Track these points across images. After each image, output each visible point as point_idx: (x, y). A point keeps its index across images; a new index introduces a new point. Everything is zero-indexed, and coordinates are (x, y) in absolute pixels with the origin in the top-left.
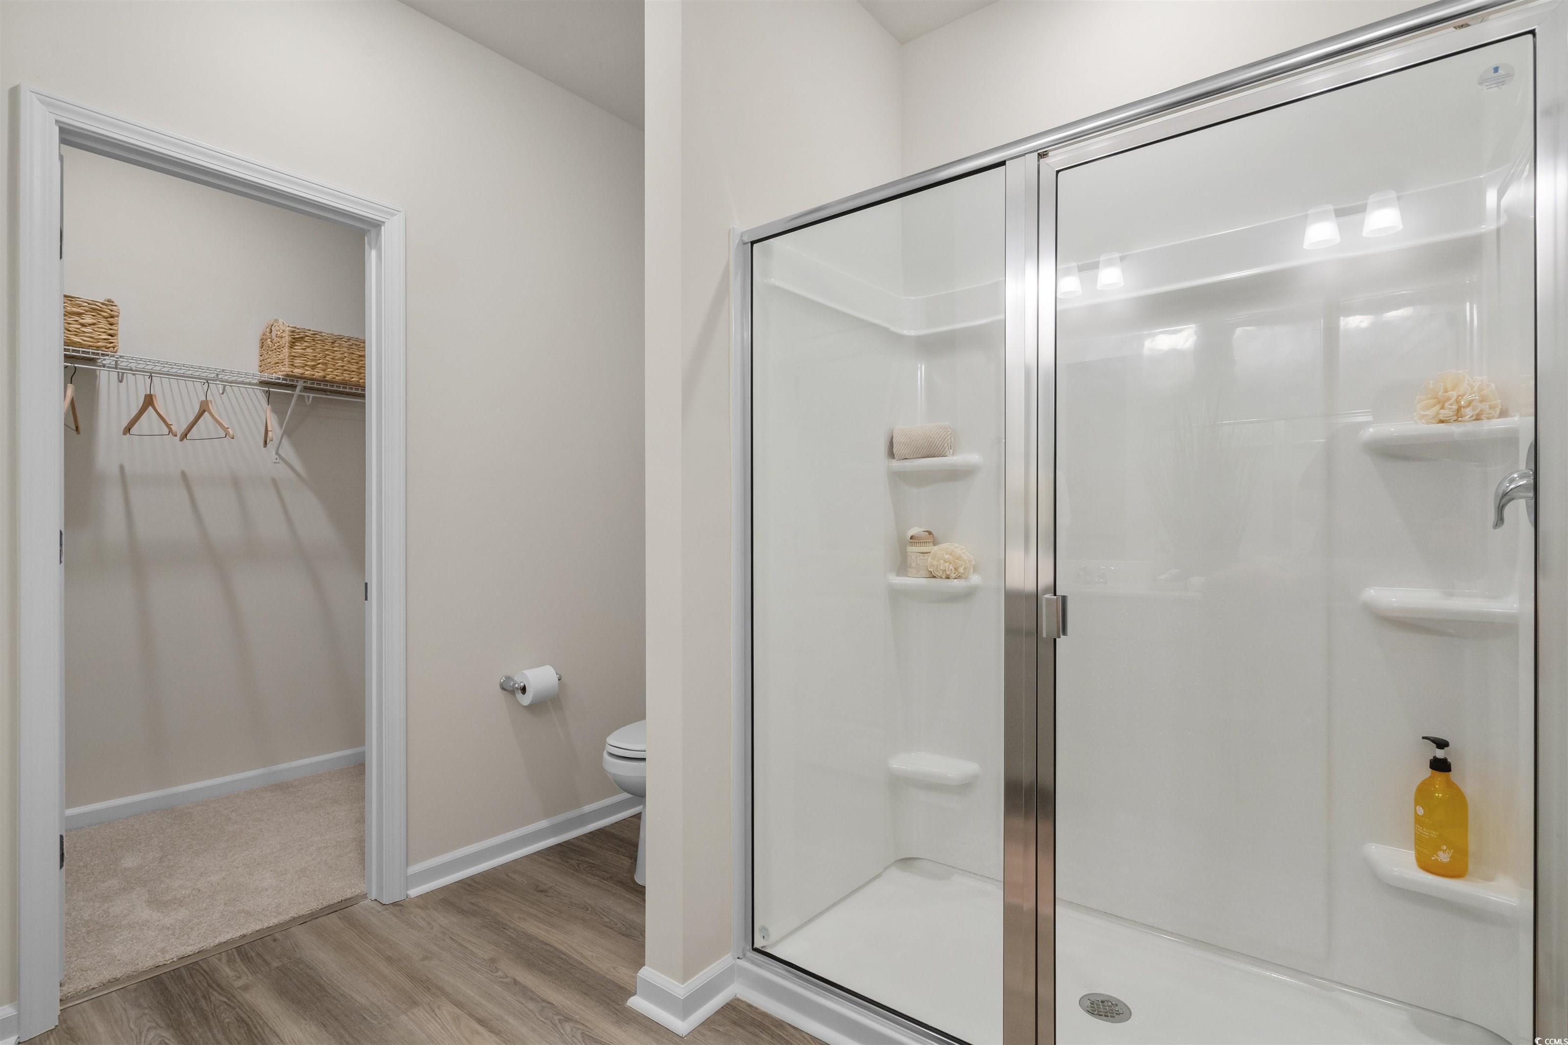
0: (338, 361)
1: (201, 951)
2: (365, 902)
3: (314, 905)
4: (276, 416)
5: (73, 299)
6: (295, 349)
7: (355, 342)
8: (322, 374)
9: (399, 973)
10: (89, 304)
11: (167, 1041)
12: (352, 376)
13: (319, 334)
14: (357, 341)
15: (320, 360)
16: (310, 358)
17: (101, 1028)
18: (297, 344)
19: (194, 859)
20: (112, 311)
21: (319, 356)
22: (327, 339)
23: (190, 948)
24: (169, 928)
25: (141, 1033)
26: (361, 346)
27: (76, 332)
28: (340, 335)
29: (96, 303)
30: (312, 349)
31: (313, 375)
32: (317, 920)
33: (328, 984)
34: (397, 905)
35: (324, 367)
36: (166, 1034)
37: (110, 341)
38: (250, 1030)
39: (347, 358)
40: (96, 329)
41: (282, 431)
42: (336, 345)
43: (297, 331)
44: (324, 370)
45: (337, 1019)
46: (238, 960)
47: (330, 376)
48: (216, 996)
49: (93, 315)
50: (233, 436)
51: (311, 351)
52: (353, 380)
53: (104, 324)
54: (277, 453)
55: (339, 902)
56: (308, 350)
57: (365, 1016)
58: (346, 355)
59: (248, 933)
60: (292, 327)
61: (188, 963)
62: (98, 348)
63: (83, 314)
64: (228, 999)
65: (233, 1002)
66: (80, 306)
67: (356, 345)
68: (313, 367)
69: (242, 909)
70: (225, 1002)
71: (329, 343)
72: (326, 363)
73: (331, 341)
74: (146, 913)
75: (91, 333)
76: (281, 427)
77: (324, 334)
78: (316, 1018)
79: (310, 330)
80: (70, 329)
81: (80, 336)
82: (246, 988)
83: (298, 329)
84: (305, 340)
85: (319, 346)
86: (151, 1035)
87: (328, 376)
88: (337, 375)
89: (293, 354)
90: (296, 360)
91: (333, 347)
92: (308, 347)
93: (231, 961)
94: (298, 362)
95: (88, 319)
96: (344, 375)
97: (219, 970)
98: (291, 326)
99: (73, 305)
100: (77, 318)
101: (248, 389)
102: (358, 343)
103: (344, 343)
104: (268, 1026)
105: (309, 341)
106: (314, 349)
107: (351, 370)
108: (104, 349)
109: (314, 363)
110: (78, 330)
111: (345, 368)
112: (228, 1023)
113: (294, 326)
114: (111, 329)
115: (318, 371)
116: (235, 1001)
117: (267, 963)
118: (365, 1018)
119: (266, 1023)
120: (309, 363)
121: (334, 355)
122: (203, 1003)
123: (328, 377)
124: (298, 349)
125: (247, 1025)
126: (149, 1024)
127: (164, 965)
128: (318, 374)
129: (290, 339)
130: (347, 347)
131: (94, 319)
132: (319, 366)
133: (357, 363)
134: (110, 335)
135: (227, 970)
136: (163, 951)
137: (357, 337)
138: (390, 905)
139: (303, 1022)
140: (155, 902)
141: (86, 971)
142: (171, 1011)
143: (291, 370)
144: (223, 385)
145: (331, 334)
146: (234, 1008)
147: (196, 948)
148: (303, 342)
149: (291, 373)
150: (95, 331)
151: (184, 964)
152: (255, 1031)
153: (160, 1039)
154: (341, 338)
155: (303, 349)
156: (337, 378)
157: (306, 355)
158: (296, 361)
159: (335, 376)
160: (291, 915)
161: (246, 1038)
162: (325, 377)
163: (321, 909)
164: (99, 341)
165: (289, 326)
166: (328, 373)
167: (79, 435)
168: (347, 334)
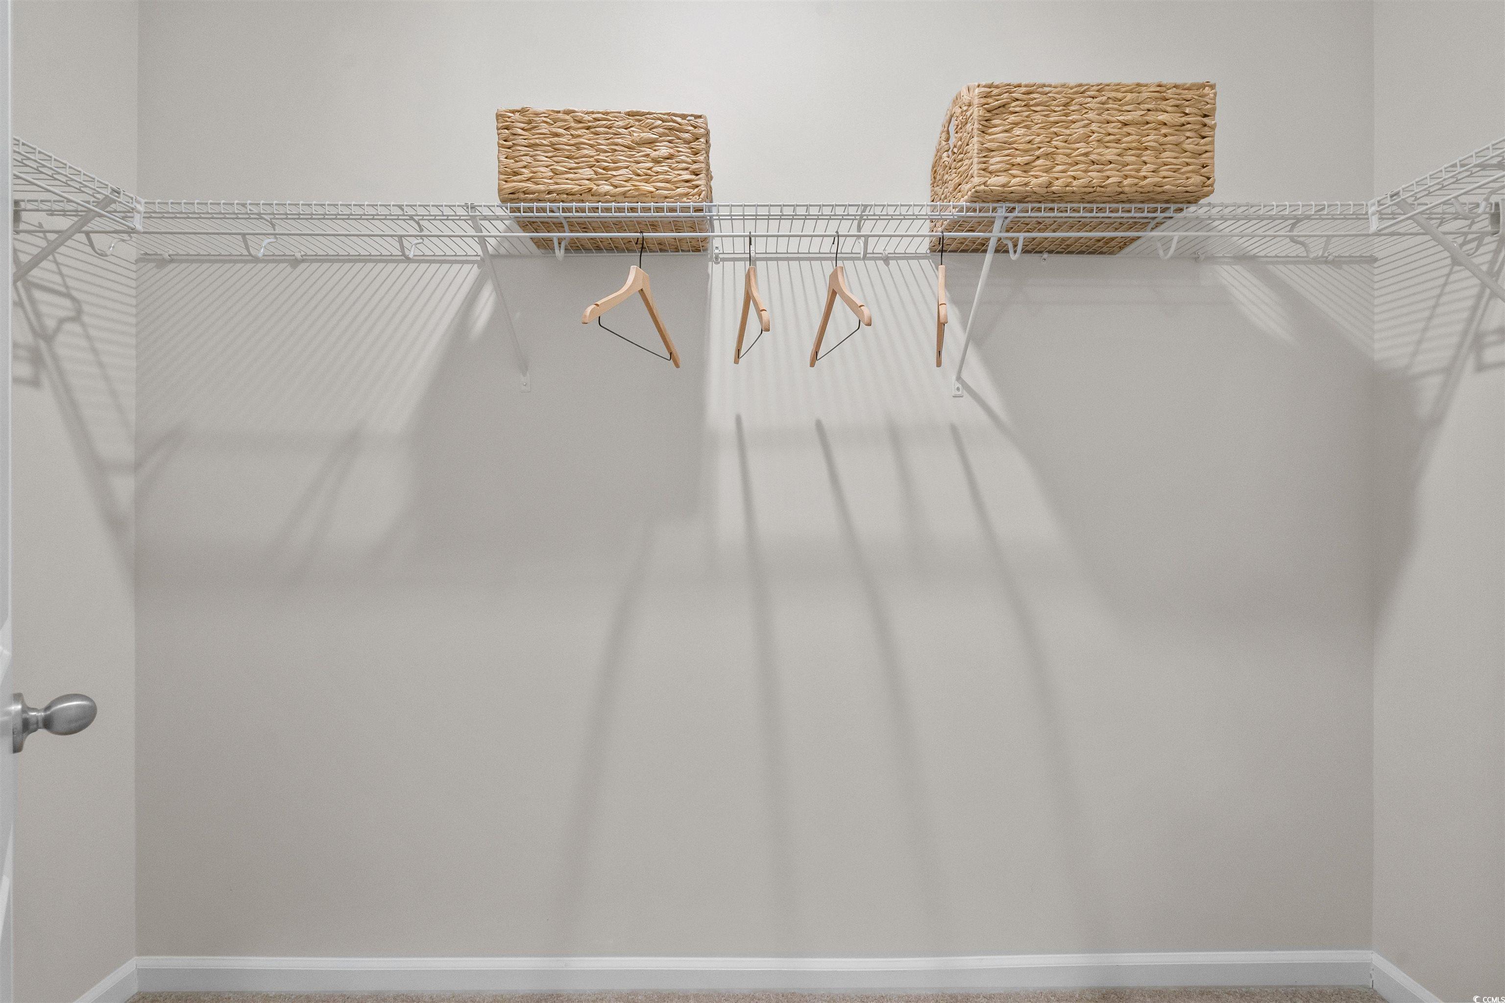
0: (1078, 145)
4: (957, 311)
5: (643, 118)
6: (990, 134)
7: (1113, 94)
8: (1044, 179)
10: (663, 121)
12: (1108, 173)
13: (1040, 90)
14: (1117, 90)
15: (1040, 148)
16: (1021, 147)
18: (994, 122)
20: (696, 127)
21: (1038, 139)
22: (1055, 99)
26: (1127, 99)
27: (646, 175)
28: (1080, 85)
29: (674, 117)
30: (1025, 127)
31: (1026, 184)
35: (1048, 163)
37: (693, 183)
39: (1096, 135)
40: (674, 165)
41: (967, 334)
42: (1072, 108)
43: (995, 91)
44: (1047, 171)
47: (1061, 181)
49: (670, 142)
51: (1023, 131)
52: (1110, 181)
53: (685, 153)
54: (959, 378)
56: (1018, 131)
58: (1094, 127)
60: (984, 87)
62: (676, 198)
63: (656, 140)
66: (651, 127)
67: (1116, 100)
68: (1026, 167)
71: (1059, 106)
72: (1052, 153)
73: (1064, 100)
76: (965, 329)
77: (1047, 89)
79: (1019, 86)
80: (638, 171)
81: (653, 182)
83: (997, 87)
84: (1011, 109)
85: (1037, 117)
87: (1056, 183)
88: (1075, 178)
89: (988, 145)
90: (992, 157)
91: (1066, 115)
92: (1016, 124)
94: (996, 162)
95: (663, 149)
96: (1089, 174)
98: (984, 83)
99: (642, 128)
100: (648, 150)
102: (1120, 95)
103: (1090, 100)
105: (1017, 109)
106: (1028, 127)
107: (1103, 159)
108: (685, 199)
109: (1027, 158)
110: (649, 171)
111: (1093, 157)
113: (990, 82)
114: (695, 161)
115: (1038, 173)
120: (1019, 160)
121: (1068, 132)
123: (1057, 186)
124: (998, 135)
128: (1037, 181)
129: (981, 113)
130: (1098, 109)
131: (671, 147)
132: (1040, 162)
133: (1118, 141)
134: (696, 174)
137: (1117, 81)
143: (983, 180)
145: (1063, 86)
148: (1005, 116)
149: (983, 187)
150: (673, 169)
154: (1082, 90)
155: (1006, 131)
156: (1075, 183)
157: (1014, 143)
158: (993, 161)
159: (1070, 180)
162: (1050, 184)
164: (678, 185)
165: (979, 86)
166: (1056, 175)
167: (679, 369)
168: (1092, 78)
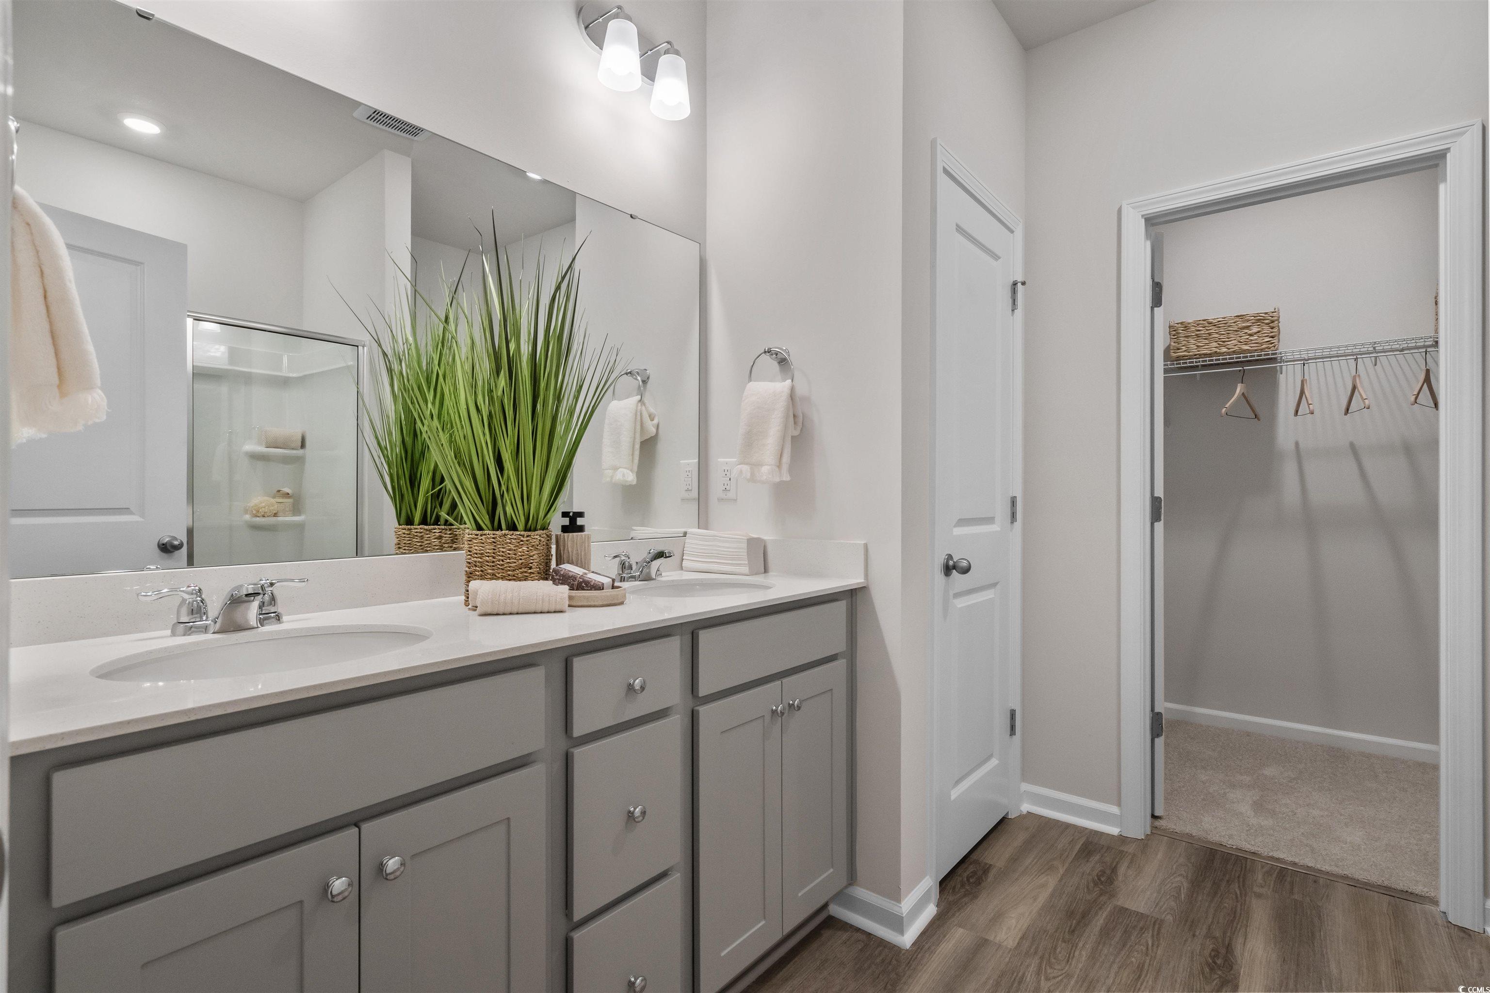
1: (1255, 853)
2: (1433, 908)
3: (1374, 877)
5: (1243, 317)
9: (1394, 980)
10: (1255, 317)
11: (1182, 888)
17: (1160, 856)
19: (1316, 792)
20: (1272, 317)
23: (1249, 846)
24: (1249, 825)
25: (1174, 874)
27: (1246, 342)
29: (1261, 315)
32: (1366, 891)
33: (1320, 939)
34: (1464, 932)
36: (1186, 884)
37: (1271, 342)
38: (1232, 921)
40: (1260, 336)
45: (1298, 965)
46: (1274, 876)
48: (1235, 887)
49: (1258, 325)
50: (1369, 406)
53: (1266, 329)
55: (1402, 891)
57: (1323, 982)
59: (1299, 863)
61: (1240, 854)
62: (1262, 350)
63: (1251, 326)
64: (1241, 894)
65: (1241, 897)
66: (1248, 321)
69: (1311, 844)
70: (1236, 893)
74: (1245, 808)
75: (1256, 340)
78: (1284, 951)
80: (1241, 341)
81: (1249, 344)
82: (1259, 896)
86: (1178, 879)
93: (1268, 873)
95: (1255, 329)
97: (1255, 873)
99: (1243, 322)
100: (1246, 331)
101: (1405, 355)
104: (1246, 930)
108: (1267, 350)
110: (1247, 340)
112: (1226, 907)
114: (1272, 332)
116: (1243, 898)
117: (1291, 892)
118: (1321, 983)
119: (1247, 926)
122: (1224, 884)
125: (1235, 917)
126: (1183, 873)
127: (1225, 846)
131: (1259, 328)
134: (1273, 337)
135: (1260, 877)
136: (1231, 837)
138: (1456, 928)
139: (1272, 945)
140: (1259, 807)
141: (1181, 820)
142: (1201, 875)
144: (1374, 357)
146: (1237, 902)
147: (1253, 849)
150: (1260, 337)
151: (1236, 854)
152: (1235, 924)
153: (1180, 885)
160: (1345, 873)
161: (1225, 924)
163: (1379, 885)
164: (1263, 344)
